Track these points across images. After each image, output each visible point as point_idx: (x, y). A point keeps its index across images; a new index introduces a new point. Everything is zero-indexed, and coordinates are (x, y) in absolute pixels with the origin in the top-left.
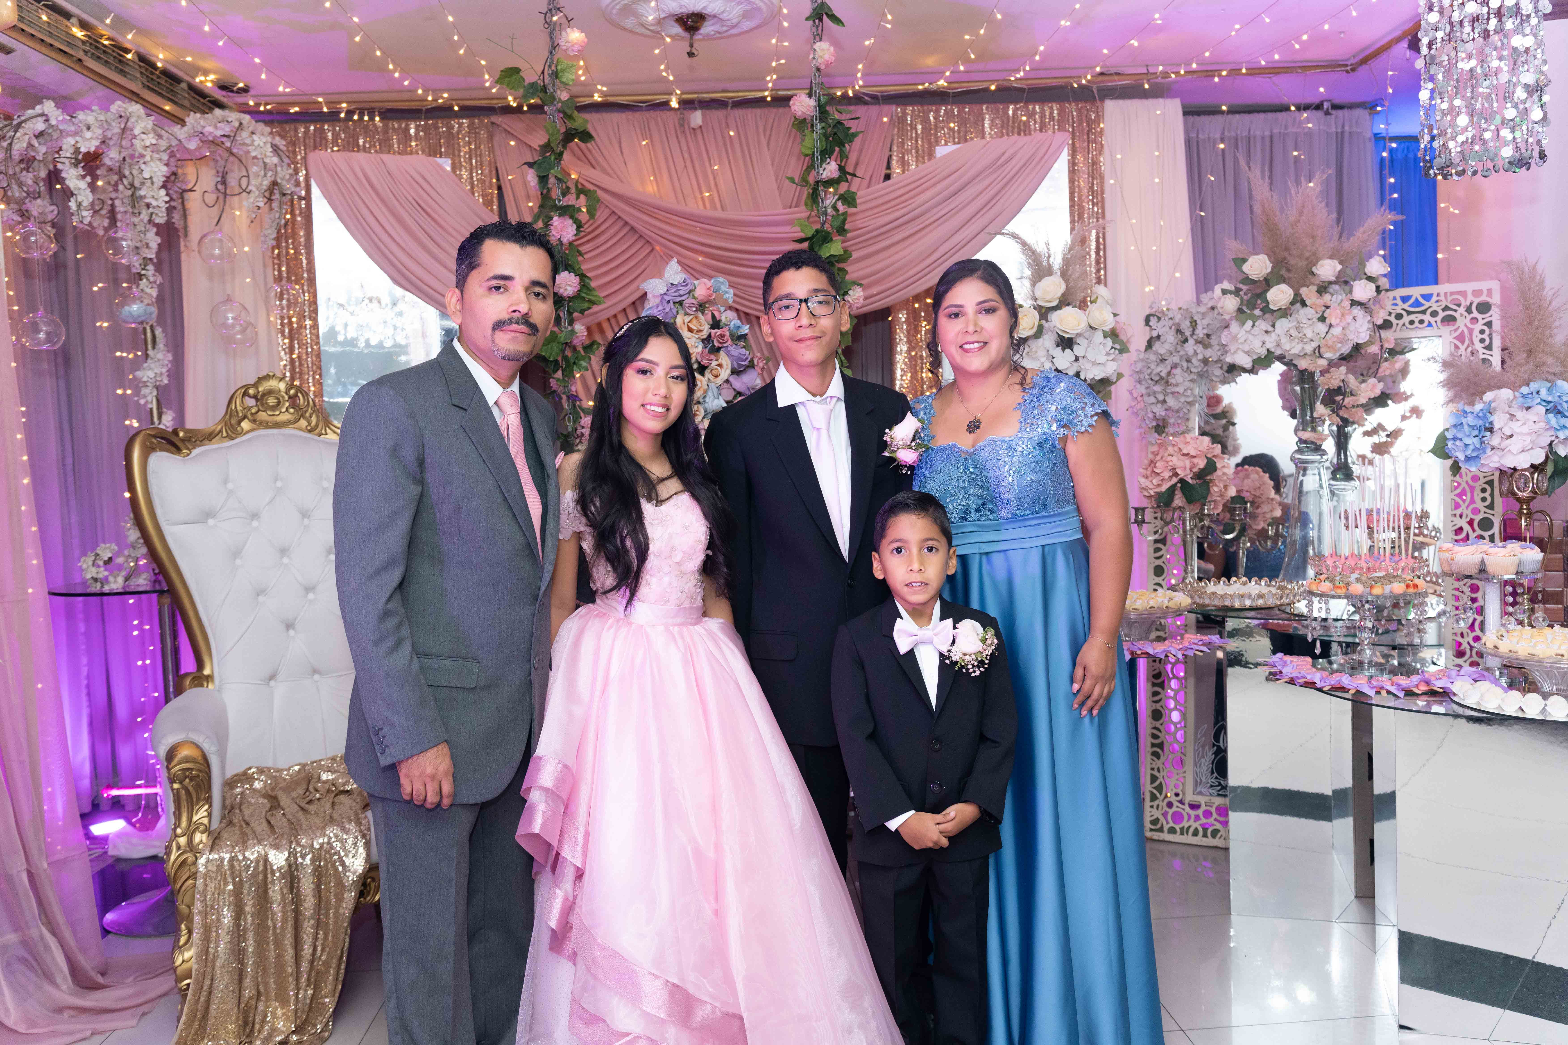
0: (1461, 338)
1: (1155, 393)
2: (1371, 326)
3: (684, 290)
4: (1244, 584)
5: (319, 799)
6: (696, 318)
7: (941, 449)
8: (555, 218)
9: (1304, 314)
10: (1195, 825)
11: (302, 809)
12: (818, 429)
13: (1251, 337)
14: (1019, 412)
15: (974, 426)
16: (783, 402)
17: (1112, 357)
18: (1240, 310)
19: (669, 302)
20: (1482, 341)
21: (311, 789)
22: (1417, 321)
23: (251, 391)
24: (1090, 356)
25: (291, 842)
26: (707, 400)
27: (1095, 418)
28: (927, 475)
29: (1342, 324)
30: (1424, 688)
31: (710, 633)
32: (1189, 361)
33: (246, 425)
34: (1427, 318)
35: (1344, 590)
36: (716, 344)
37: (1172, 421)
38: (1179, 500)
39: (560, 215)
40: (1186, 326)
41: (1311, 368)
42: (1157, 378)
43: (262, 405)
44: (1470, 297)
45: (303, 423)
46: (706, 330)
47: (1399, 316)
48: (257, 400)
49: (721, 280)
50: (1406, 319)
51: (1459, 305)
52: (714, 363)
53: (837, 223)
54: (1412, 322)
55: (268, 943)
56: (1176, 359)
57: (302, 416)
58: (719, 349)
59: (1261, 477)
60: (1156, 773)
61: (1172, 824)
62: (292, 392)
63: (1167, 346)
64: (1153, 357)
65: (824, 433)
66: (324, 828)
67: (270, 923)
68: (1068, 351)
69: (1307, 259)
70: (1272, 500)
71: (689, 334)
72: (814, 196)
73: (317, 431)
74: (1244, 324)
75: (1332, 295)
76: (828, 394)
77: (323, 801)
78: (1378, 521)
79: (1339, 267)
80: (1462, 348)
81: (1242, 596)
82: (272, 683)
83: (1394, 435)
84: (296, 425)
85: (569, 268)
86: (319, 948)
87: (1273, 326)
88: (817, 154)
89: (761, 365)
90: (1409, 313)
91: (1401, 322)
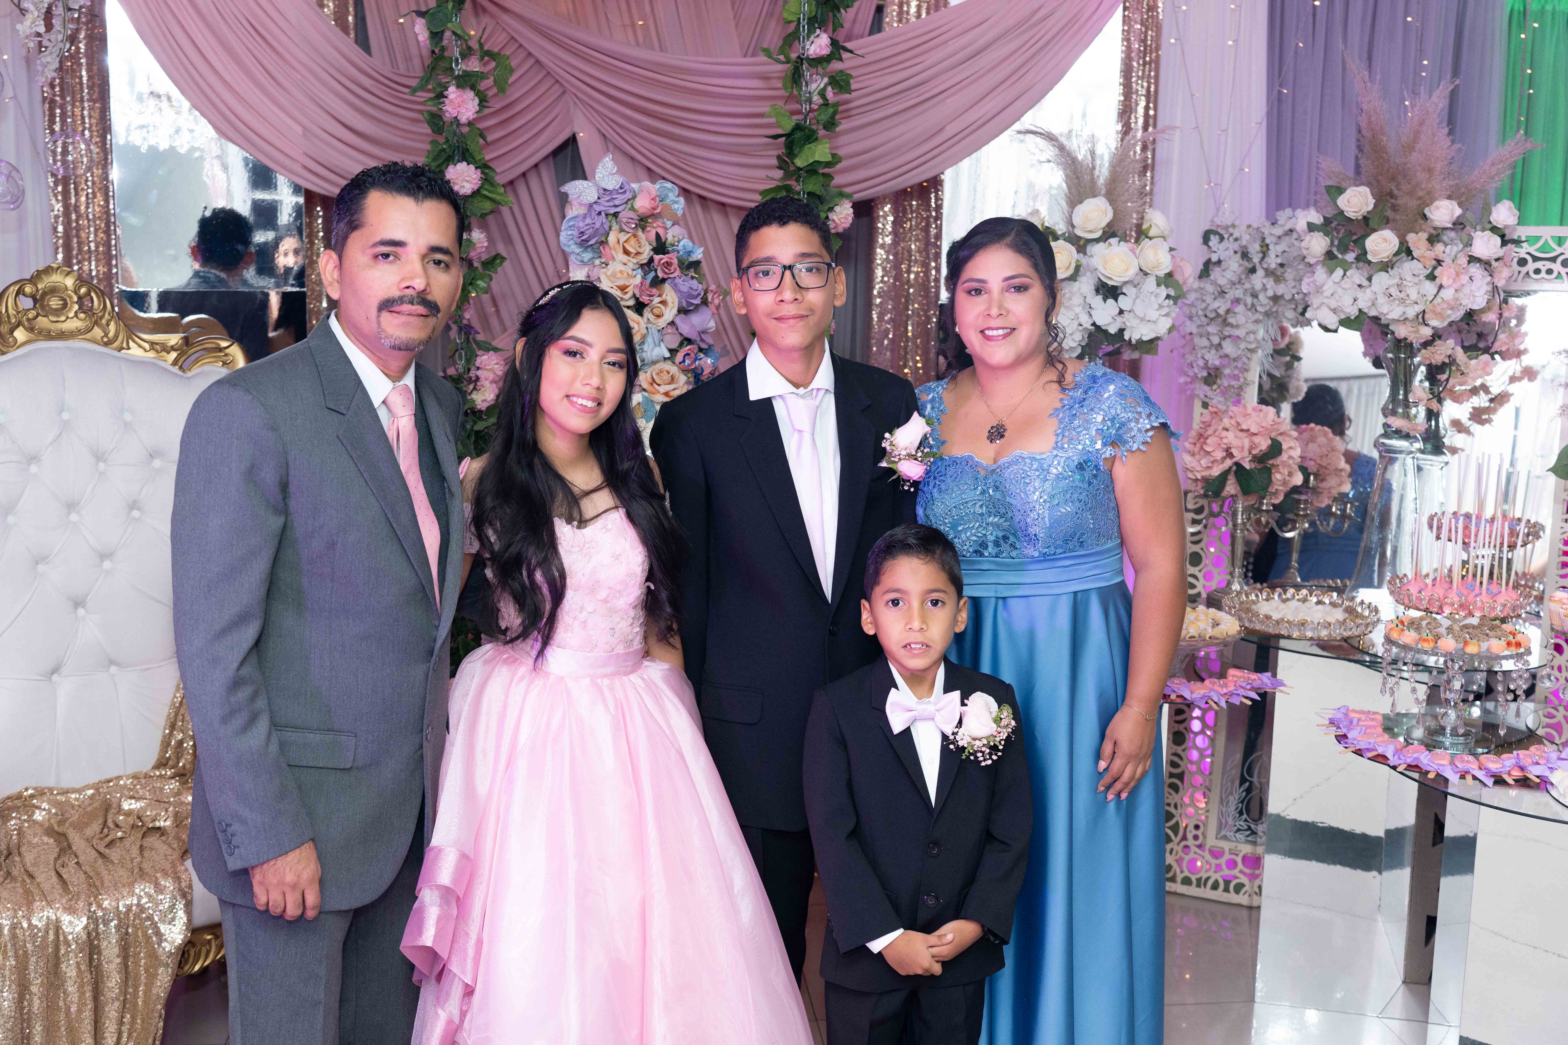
1: (1208, 334)
2: (1490, 288)
3: (620, 199)
4: (1304, 600)
5: (121, 839)
6: (635, 236)
7: (955, 462)
8: (451, 89)
9: (1408, 268)
10: (1215, 876)
11: (100, 853)
12: (800, 431)
13: (1340, 291)
14: (1054, 421)
15: (997, 433)
16: (755, 394)
17: (1166, 310)
18: (1329, 254)
19: (600, 213)
21: (110, 824)
22: (1544, 269)
23: (28, 289)
24: (1139, 310)
25: (90, 904)
26: (645, 347)
27: (1151, 433)
28: (936, 495)
29: (1456, 286)
30: (1517, 773)
31: (650, 685)
32: (1255, 295)
33: (20, 335)
34: (1557, 267)
35: (1432, 645)
36: (660, 275)
37: (1227, 371)
38: (1231, 487)
39: (458, 87)
40: (1254, 249)
41: (1412, 338)
42: (1213, 315)
43: (43, 307)
45: (97, 332)
46: (647, 252)
47: (1522, 262)
48: (35, 301)
49: (669, 185)
50: (1531, 266)
52: (657, 300)
53: (824, 117)
54: (1537, 271)
55: (59, 1028)
56: (1238, 293)
57: (96, 323)
58: (664, 280)
59: (1330, 441)
60: (1172, 809)
61: (1186, 873)
62: (83, 290)
63: (1229, 275)
64: (1210, 288)
65: (807, 436)
66: (131, 885)
67: (61, 1003)
68: (1111, 301)
69: (1420, 198)
70: (1341, 470)
71: (625, 258)
72: (796, 77)
73: (116, 344)
74: (1331, 272)
75: (1446, 245)
76: (815, 384)
77: (127, 843)
78: (1476, 536)
79: (1458, 212)
81: (1303, 624)
82: (55, 677)
83: (1500, 399)
84: (88, 336)
85: (466, 156)
86: (125, 1035)
87: (1370, 279)
88: (804, 23)
89: (716, 302)
90: (1535, 259)
91: (1524, 270)
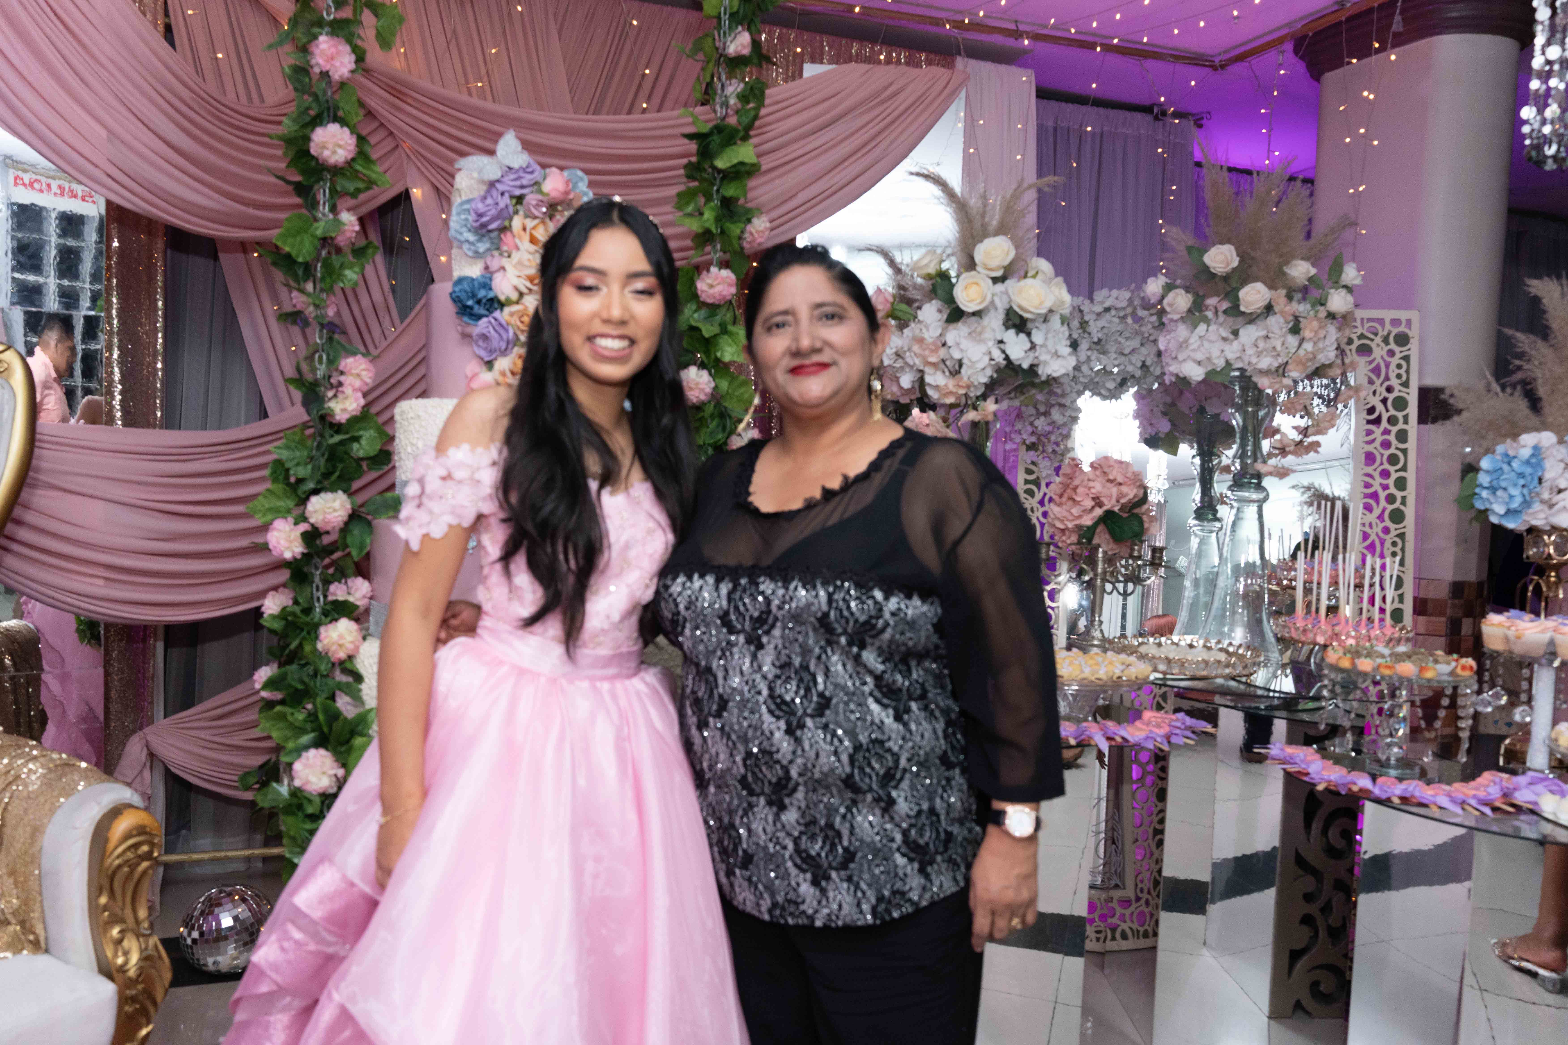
0: (1376, 370)
3: (526, 180)
6: (544, 223)
8: (322, 38)
9: (1272, 322)
13: (1206, 344)
18: (1189, 311)
19: (502, 194)
20: (1399, 376)
24: (1050, 345)
29: (1314, 339)
38: (1101, 535)
39: (329, 35)
44: (1388, 326)
49: (579, 173)
51: (1376, 334)
53: (746, 120)
68: (1022, 336)
69: (1282, 255)
71: (532, 248)
74: (1195, 327)
79: (1313, 271)
80: (1378, 382)
85: (338, 118)
88: (725, 18)
